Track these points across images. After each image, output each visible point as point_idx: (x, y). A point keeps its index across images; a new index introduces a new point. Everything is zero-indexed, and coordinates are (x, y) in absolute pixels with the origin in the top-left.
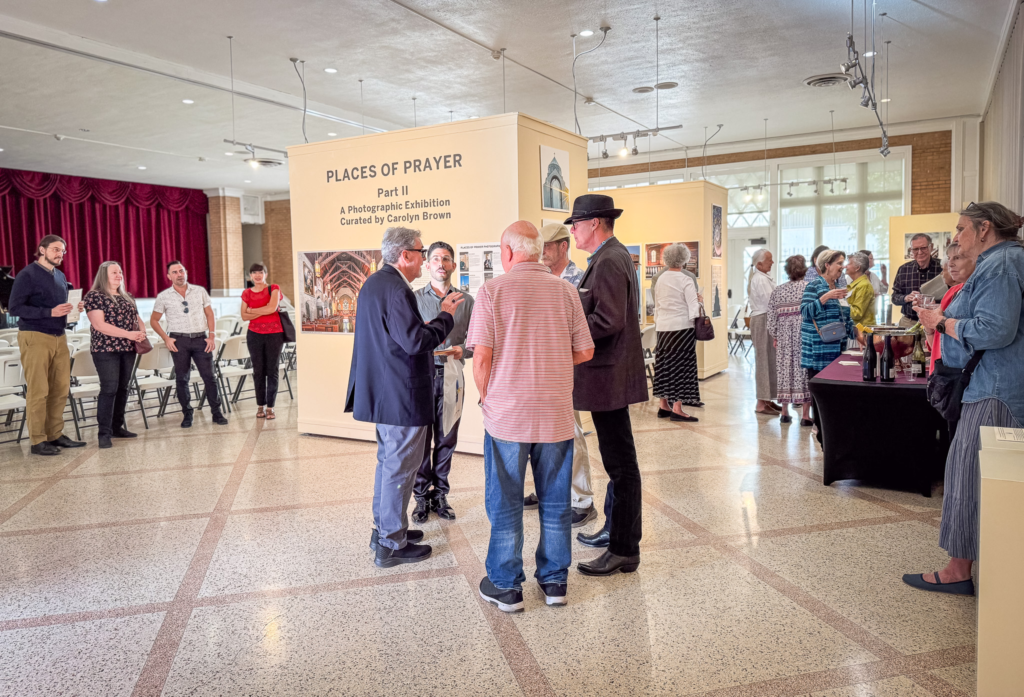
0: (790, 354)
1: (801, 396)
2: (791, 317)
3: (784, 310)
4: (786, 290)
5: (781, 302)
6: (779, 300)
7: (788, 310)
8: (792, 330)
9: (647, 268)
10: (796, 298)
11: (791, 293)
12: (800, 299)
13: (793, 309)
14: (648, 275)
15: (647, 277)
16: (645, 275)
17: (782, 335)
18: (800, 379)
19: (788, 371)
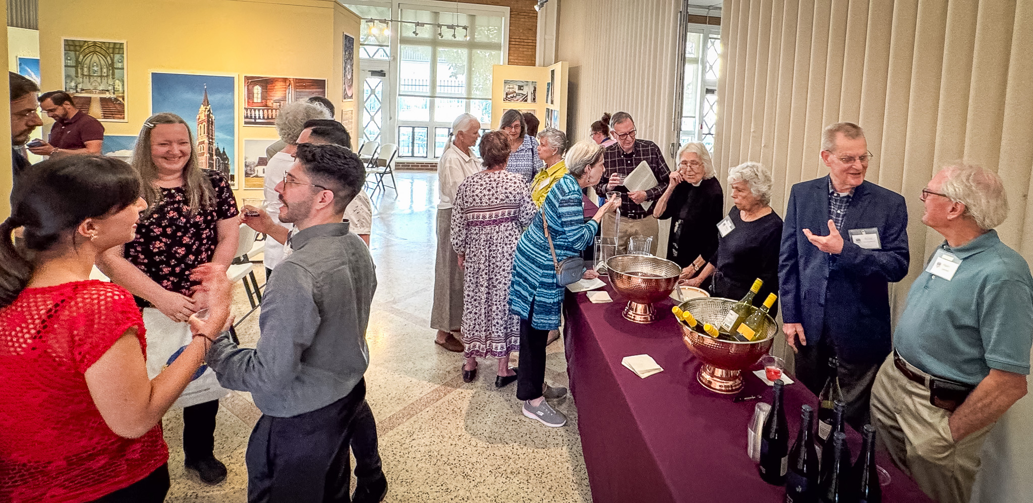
0: (486, 284)
1: (502, 347)
2: (488, 228)
3: (478, 217)
4: (482, 185)
5: (474, 203)
6: (470, 200)
7: (484, 217)
8: (490, 247)
9: (246, 109)
10: (497, 198)
11: (489, 190)
12: (502, 200)
13: (491, 216)
14: (247, 120)
15: (246, 123)
16: (243, 120)
17: (475, 255)
18: (501, 322)
19: (483, 311)
